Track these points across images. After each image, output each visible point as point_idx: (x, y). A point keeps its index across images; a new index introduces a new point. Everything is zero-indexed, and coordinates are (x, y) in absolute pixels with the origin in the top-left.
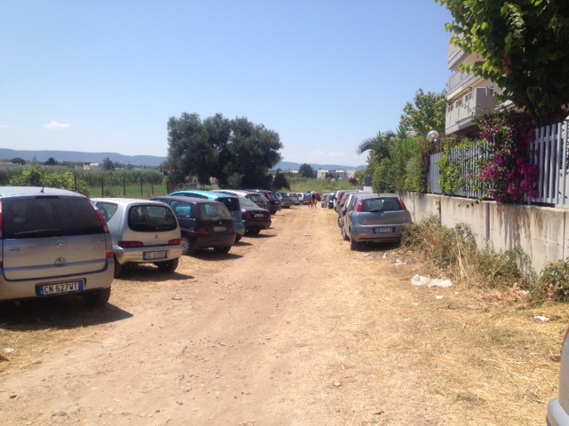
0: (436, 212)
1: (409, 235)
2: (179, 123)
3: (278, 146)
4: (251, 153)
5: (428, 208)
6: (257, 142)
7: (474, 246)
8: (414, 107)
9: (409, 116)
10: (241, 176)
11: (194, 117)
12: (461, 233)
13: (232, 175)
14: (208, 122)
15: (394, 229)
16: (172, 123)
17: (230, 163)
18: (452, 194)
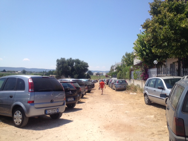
0: (133, 83)
1: (128, 87)
2: (60, 60)
3: (88, 66)
4: (81, 69)
5: (131, 82)
6: (82, 66)
7: (140, 87)
8: (125, 56)
9: (124, 59)
10: (78, 75)
11: (64, 59)
12: (138, 86)
13: (75, 75)
14: (68, 60)
15: (125, 86)
16: (58, 60)
17: (74, 71)
18: (136, 79)
